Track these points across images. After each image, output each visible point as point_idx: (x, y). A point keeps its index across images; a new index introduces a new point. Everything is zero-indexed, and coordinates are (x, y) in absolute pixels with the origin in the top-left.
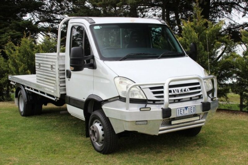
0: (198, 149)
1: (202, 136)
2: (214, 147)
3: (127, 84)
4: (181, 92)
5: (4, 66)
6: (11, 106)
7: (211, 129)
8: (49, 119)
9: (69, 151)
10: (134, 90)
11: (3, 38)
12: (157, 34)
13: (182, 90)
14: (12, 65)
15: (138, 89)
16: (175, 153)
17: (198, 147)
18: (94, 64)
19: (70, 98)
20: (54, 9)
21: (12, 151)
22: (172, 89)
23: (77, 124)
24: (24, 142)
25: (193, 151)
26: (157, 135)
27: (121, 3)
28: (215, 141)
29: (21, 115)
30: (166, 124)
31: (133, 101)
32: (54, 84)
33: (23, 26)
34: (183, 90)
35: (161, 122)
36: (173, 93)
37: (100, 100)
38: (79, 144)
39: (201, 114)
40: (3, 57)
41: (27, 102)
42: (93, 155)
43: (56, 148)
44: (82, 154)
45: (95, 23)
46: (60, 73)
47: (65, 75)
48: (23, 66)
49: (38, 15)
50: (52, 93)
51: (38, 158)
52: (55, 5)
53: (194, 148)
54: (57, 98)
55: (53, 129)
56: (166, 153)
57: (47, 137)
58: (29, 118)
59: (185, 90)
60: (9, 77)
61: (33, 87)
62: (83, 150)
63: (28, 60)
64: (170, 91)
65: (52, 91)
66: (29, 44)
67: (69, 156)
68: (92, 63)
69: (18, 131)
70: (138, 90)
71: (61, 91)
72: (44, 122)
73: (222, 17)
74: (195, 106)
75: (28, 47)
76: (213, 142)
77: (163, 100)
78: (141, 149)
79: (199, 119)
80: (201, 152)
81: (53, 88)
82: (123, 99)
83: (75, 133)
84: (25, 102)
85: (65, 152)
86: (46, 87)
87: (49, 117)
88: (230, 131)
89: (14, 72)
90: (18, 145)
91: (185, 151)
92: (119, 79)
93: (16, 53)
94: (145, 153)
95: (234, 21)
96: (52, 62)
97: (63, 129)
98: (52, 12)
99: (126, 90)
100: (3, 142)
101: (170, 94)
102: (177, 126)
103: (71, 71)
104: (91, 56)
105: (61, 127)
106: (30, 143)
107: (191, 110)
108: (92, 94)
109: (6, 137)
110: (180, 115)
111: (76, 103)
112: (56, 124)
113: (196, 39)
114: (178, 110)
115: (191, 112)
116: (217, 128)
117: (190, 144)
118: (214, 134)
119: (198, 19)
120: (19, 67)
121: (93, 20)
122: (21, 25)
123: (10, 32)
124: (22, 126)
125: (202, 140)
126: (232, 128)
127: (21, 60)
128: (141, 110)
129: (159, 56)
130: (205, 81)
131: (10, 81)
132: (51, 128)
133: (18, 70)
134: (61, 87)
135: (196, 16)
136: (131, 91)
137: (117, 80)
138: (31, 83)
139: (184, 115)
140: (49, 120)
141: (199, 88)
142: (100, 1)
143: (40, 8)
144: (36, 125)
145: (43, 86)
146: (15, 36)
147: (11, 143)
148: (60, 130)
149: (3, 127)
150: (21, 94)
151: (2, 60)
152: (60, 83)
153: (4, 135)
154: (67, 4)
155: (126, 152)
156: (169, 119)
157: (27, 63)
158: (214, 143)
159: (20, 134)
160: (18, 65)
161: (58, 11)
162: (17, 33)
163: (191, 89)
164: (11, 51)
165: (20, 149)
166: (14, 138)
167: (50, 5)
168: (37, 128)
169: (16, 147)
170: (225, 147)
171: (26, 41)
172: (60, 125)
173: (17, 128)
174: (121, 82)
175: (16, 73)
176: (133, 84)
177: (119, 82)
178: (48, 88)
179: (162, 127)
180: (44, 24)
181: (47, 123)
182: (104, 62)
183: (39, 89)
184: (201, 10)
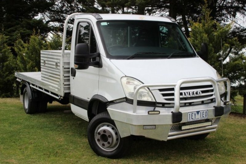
0: (209, 157)
1: (212, 141)
2: (227, 155)
3: (134, 84)
4: (192, 95)
5: (13, 63)
6: (18, 103)
7: (221, 134)
8: (54, 117)
9: (71, 154)
10: (142, 92)
11: (14, 35)
12: (164, 35)
13: (193, 93)
14: (21, 62)
15: (146, 90)
16: (185, 160)
17: (209, 155)
18: (100, 62)
19: (74, 98)
20: (64, 9)
21: (11, 152)
22: (183, 91)
23: (81, 124)
24: (25, 142)
25: (204, 159)
26: (166, 140)
27: (129, 3)
28: (227, 148)
29: (26, 112)
30: (176, 129)
31: (141, 103)
32: (58, 82)
33: (33, 25)
34: (195, 93)
35: (171, 127)
36: (184, 96)
37: (105, 101)
38: (82, 146)
39: (213, 119)
40: (12, 54)
41: (32, 99)
42: (96, 160)
43: (59, 150)
44: (85, 158)
45: (102, 19)
46: (64, 71)
47: (69, 73)
48: (31, 63)
49: (48, 15)
50: (56, 91)
51: (39, 161)
52: (65, 5)
53: (205, 155)
54: (61, 96)
55: (56, 129)
56: (175, 161)
57: (50, 137)
58: (33, 116)
59: (197, 93)
60: (15, 74)
61: (38, 85)
62: (87, 154)
63: (36, 57)
64: (181, 94)
65: (56, 90)
66: (38, 42)
67: (71, 160)
68: (98, 61)
69: (20, 130)
70: (147, 92)
71: (65, 90)
72: (48, 120)
73: (226, 21)
74: (207, 110)
75: (36, 44)
76: (225, 149)
77: (174, 103)
78: (147, 155)
79: (211, 124)
80: (212, 160)
81: (57, 86)
82: (130, 101)
83: (79, 134)
84: (30, 99)
85: (67, 155)
86: (50, 85)
87: (53, 115)
88: (242, 137)
89: (22, 69)
90: (19, 145)
91: (196, 159)
92: (127, 79)
93: (24, 50)
94: (152, 159)
95: (239, 25)
96: (57, 59)
97: (67, 129)
98: (62, 12)
99: (133, 92)
100: (4, 141)
101: (181, 97)
102: (187, 131)
103: (76, 70)
104: (97, 53)
105: (65, 127)
106: (32, 143)
107: (203, 114)
108: (97, 94)
109: (7, 136)
110: (191, 120)
111: (80, 103)
112: (60, 124)
113: (207, 41)
114: (190, 114)
115: (203, 117)
116: (227, 133)
117: (200, 150)
118: (225, 140)
119: (206, 20)
120: (27, 64)
121: (100, 16)
122: (31, 24)
123: (20, 30)
124: (26, 124)
125: (213, 147)
126: (243, 134)
127: (29, 58)
128: (150, 113)
129: (169, 56)
130: (218, 83)
131: (16, 78)
132: (55, 128)
133: (26, 67)
134: (65, 85)
135: (205, 18)
136: (139, 92)
137: (124, 80)
138: (36, 80)
139: (195, 120)
140: (54, 119)
141: (212, 91)
142: (108, 1)
143: (50, 7)
144: (40, 124)
145: (47, 84)
146: (26, 34)
147: (12, 143)
148: (64, 130)
149: (6, 125)
150: (26, 91)
151: (12, 57)
152: (65, 82)
153: (6, 134)
154: (77, 5)
155: (132, 158)
156: (180, 124)
157: (35, 61)
158: (226, 151)
159: (22, 133)
160: (26, 62)
161: (68, 12)
162: (28, 31)
163: (203, 92)
164: (20, 48)
165: (21, 149)
166: (16, 137)
167: (61, 6)
168: (41, 127)
169: (17, 147)
170: (238, 155)
171: (35, 38)
172: (64, 125)
173: (20, 126)
174: (128, 83)
175: (24, 70)
176: (141, 84)
177: (126, 82)
178: (53, 86)
179: (171, 132)
180: (54, 23)
181: (51, 121)
182: (111, 60)
183: (43, 87)
184: (210, 11)
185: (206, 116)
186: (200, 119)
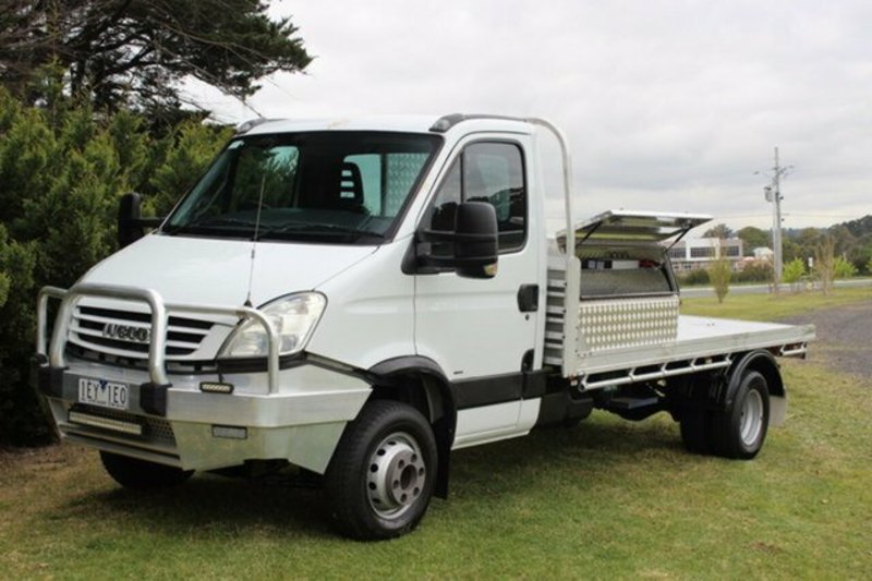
107: (115, 394)
110: (87, 401)
114: (83, 383)
115: (116, 401)
139: (96, 404)
185: (123, 402)
186: (107, 405)
